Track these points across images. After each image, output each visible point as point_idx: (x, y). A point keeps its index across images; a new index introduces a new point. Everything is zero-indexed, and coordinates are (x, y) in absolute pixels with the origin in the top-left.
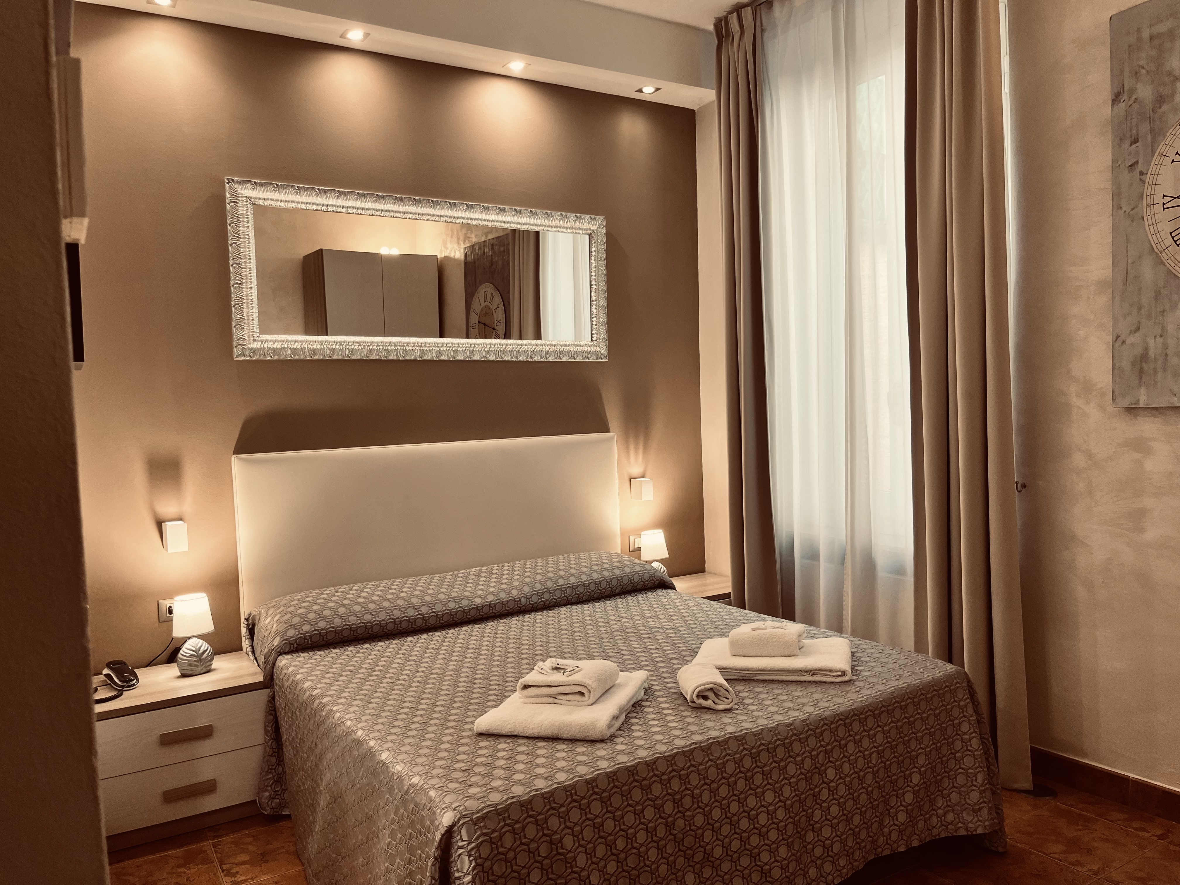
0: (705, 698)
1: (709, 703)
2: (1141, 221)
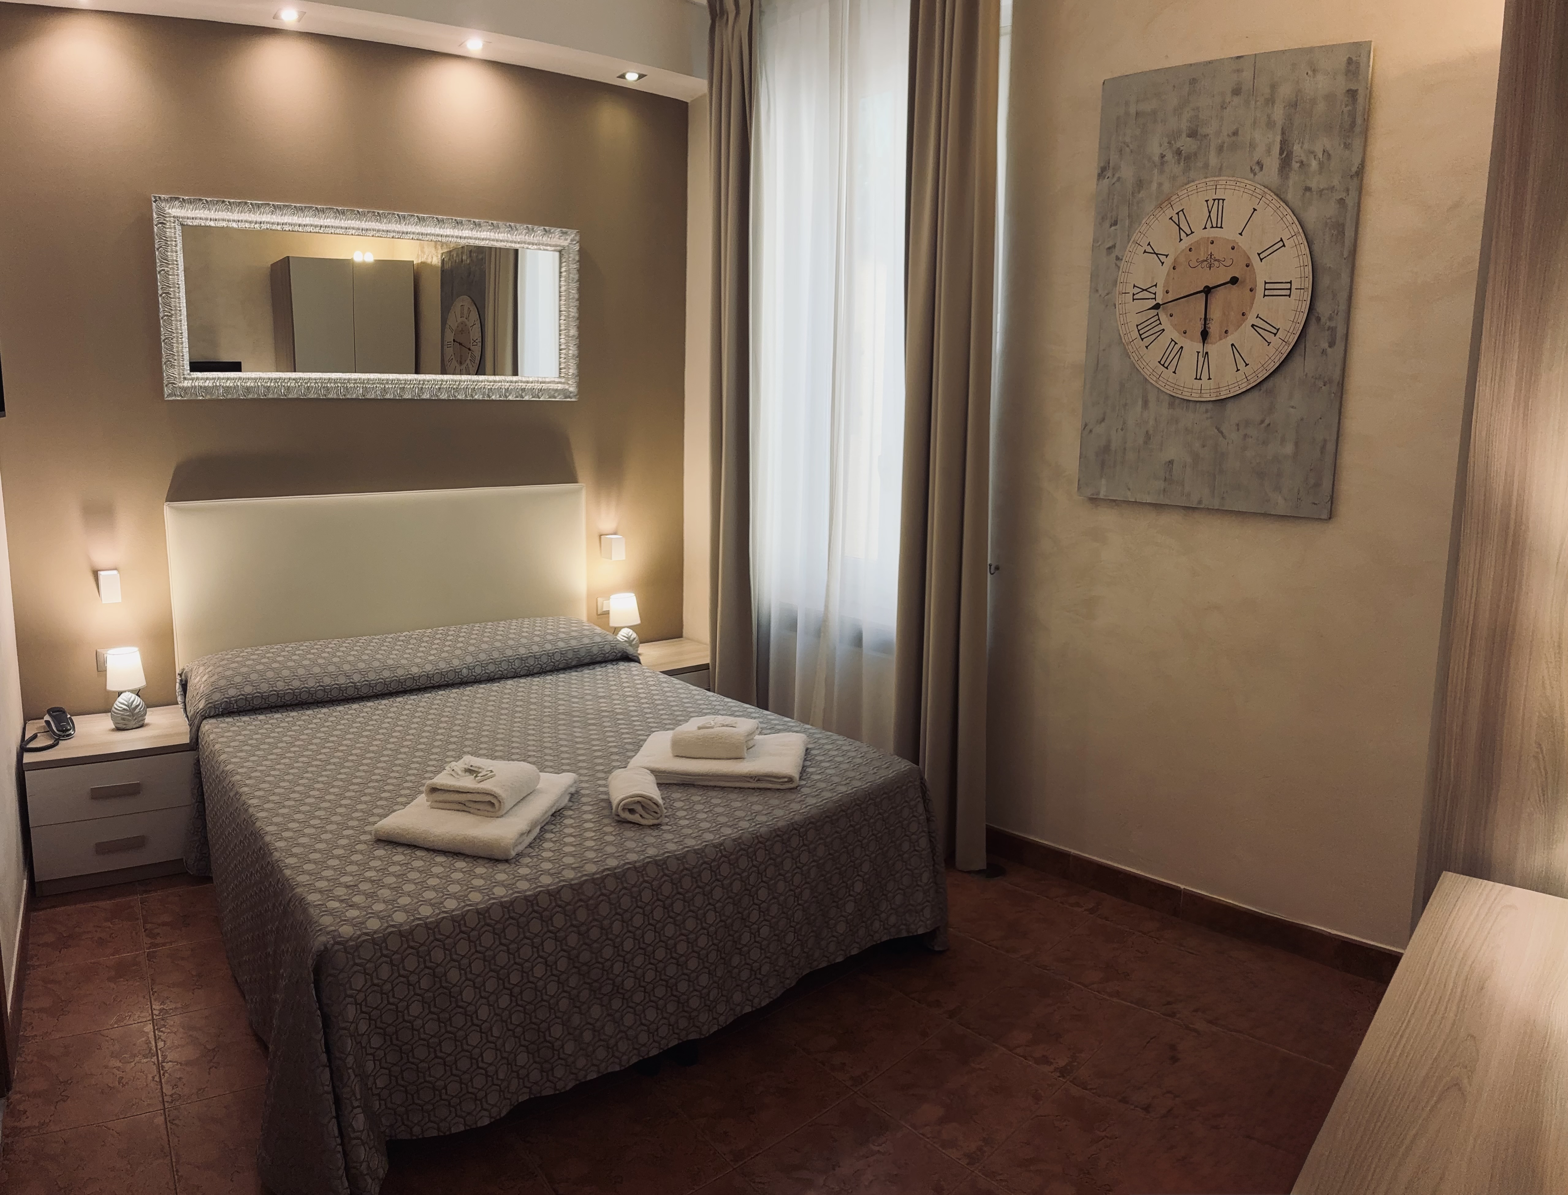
0: (632, 811)
1: (635, 818)
2: (1113, 308)
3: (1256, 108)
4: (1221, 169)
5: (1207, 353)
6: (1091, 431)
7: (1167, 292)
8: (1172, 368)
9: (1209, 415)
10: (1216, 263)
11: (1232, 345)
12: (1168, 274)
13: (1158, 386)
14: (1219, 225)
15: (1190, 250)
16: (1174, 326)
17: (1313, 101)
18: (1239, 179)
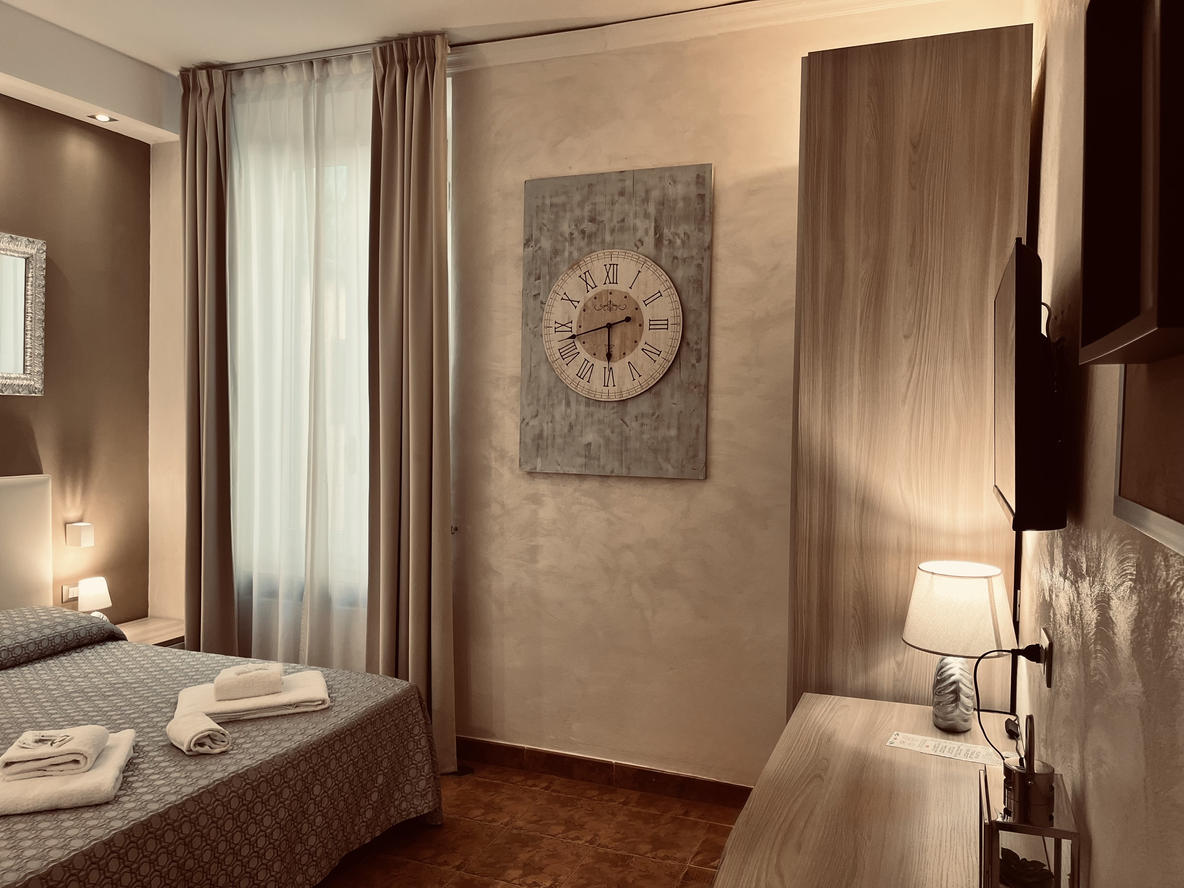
0: (202, 745)
1: (206, 749)
2: (540, 337)
3: (636, 205)
4: (614, 244)
5: (611, 368)
6: (528, 424)
7: (580, 327)
8: (586, 378)
9: (615, 410)
10: (615, 308)
11: (629, 363)
12: (580, 315)
13: (577, 391)
14: (615, 282)
15: (595, 298)
16: (587, 350)
17: (675, 201)
18: (627, 251)
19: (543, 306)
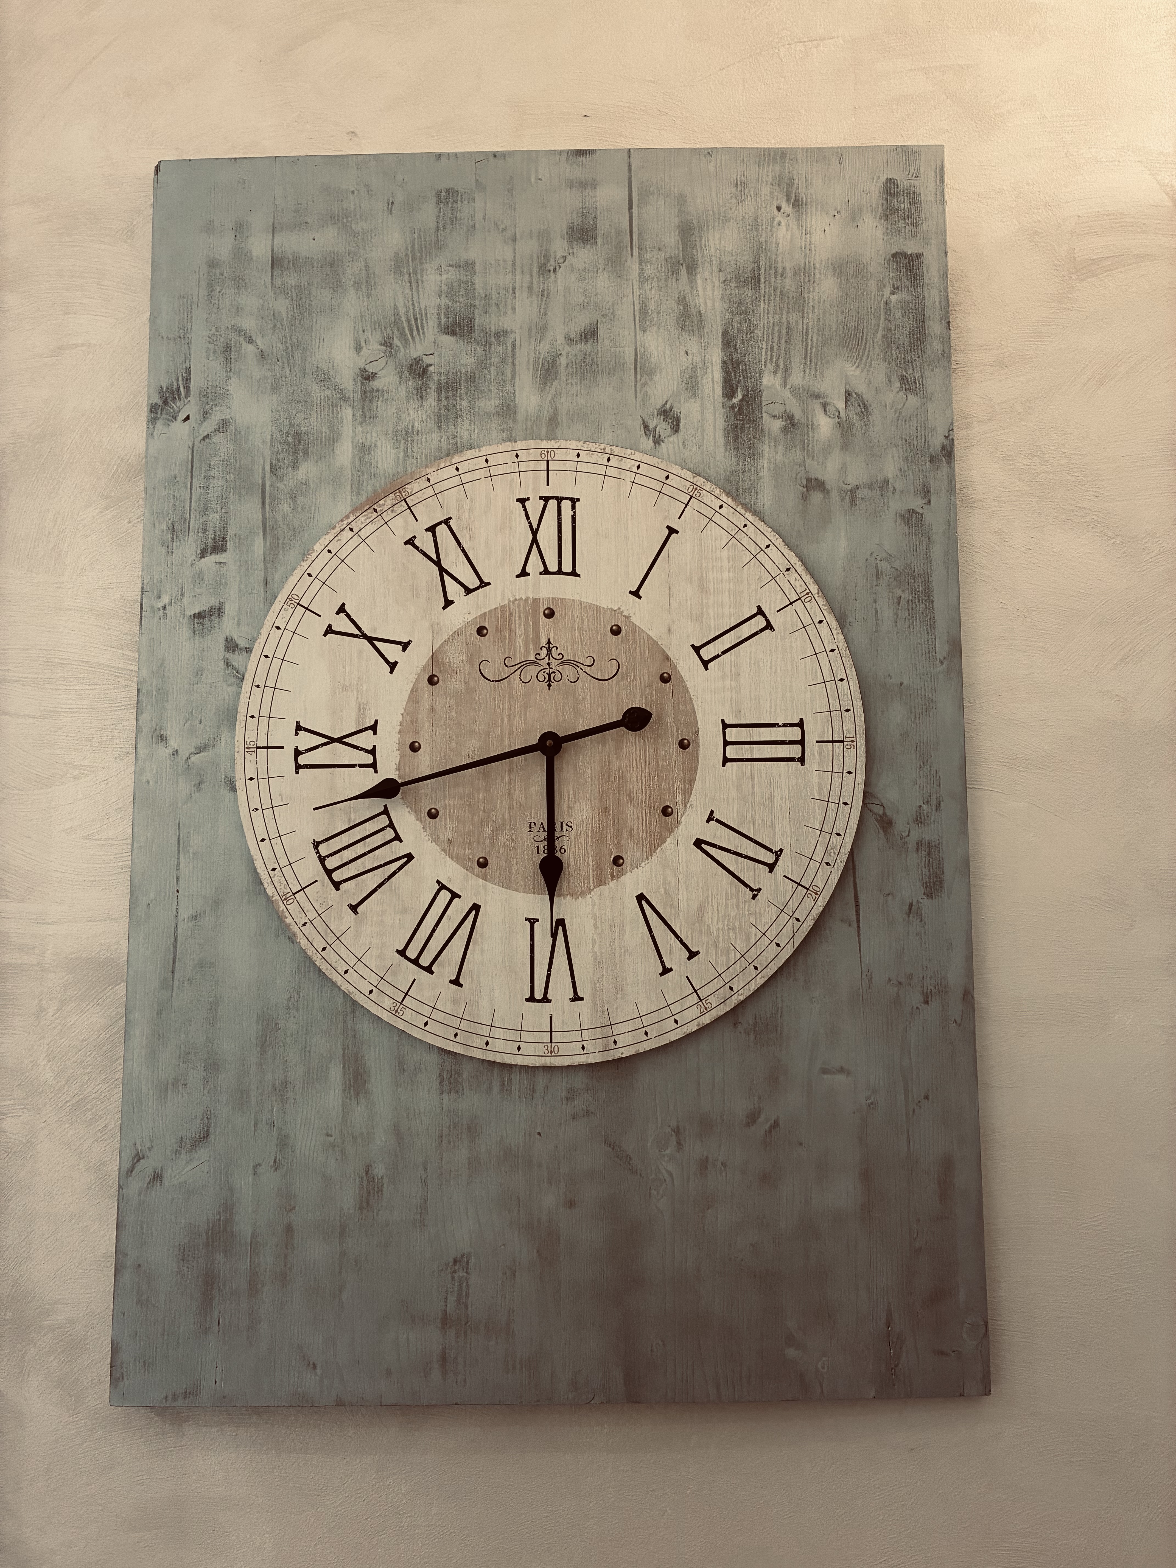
2: (225, 792)
3: (643, 279)
4: (553, 420)
5: (561, 922)
7: (414, 748)
8: (447, 969)
9: (579, 1104)
10: (568, 672)
11: (641, 898)
12: (414, 697)
13: (401, 1025)
14: (567, 567)
15: (481, 631)
16: (448, 847)
17: (805, 274)
18: (616, 450)
19: (236, 659)
